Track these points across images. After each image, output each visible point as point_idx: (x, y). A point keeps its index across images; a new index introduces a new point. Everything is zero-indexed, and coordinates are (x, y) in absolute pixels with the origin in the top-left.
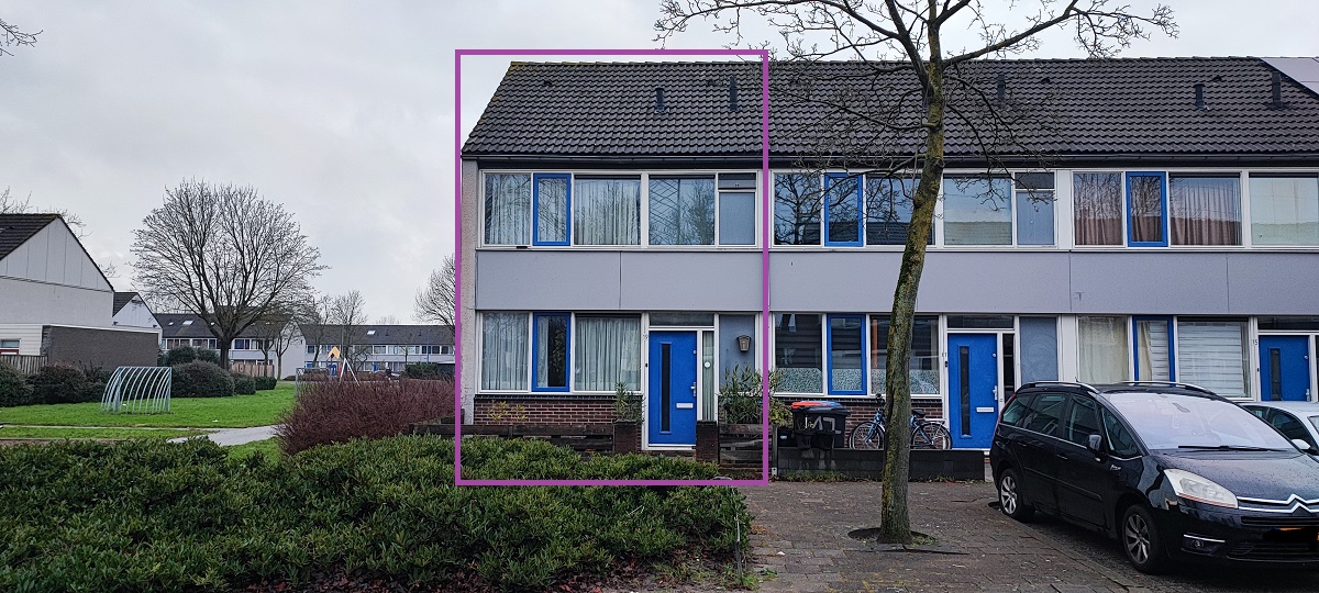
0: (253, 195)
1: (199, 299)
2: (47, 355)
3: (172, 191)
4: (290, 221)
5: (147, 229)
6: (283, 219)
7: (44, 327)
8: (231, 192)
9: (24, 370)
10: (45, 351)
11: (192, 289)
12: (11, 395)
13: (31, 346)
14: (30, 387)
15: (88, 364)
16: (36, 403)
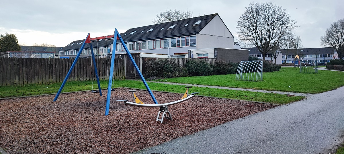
0: (272, 5)
1: (256, 41)
2: (216, 58)
3: (247, 7)
4: (285, 12)
5: (240, 21)
6: (282, 11)
7: (215, 49)
8: (265, 5)
9: (209, 63)
10: (216, 57)
11: (254, 38)
12: (206, 72)
13: (211, 55)
14: (212, 69)
15: (228, 61)
16: (213, 74)
